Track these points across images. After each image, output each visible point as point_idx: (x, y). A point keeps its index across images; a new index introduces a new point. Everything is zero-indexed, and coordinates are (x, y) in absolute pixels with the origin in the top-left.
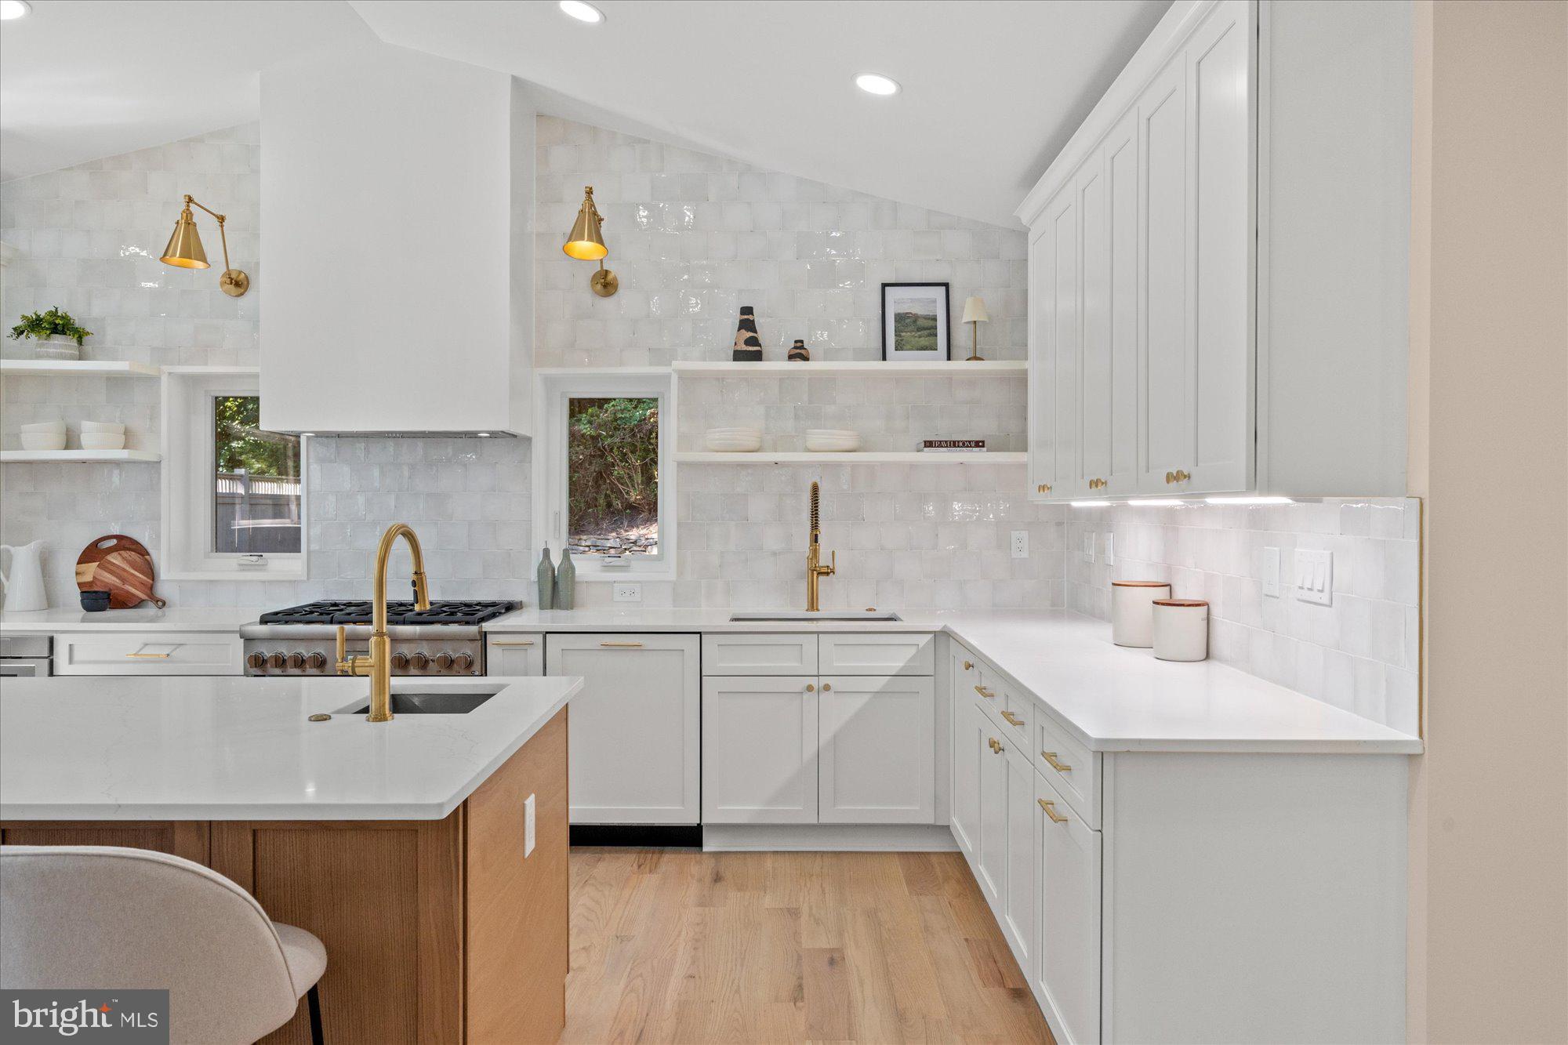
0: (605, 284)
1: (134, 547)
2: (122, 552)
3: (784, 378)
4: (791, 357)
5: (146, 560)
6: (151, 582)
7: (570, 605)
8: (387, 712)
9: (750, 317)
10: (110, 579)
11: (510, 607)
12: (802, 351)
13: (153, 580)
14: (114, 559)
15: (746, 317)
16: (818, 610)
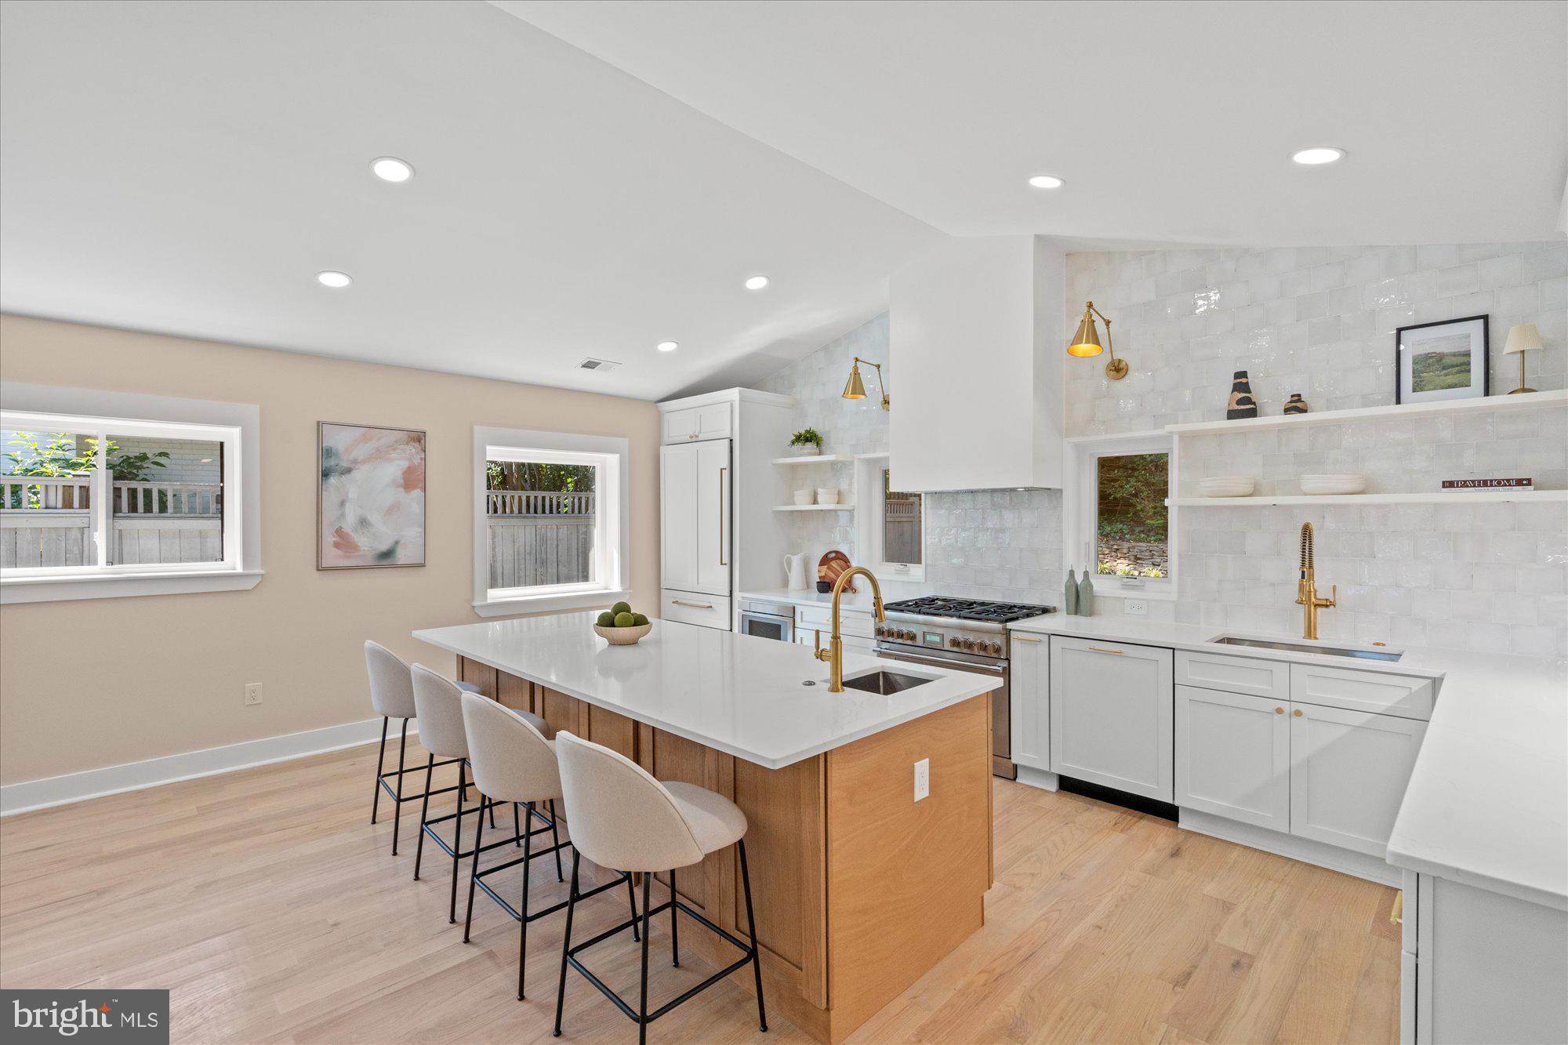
0: (1118, 369)
1: (842, 557)
2: (838, 560)
3: (1282, 429)
4: (1287, 411)
5: (847, 563)
7: (1091, 613)
8: (839, 686)
9: (1244, 380)
10: (831, 575)
11: (1045, 611)
12: (1298, 405)
14: (834, 563)
15: (1238, 380)
16: (1316, 638)
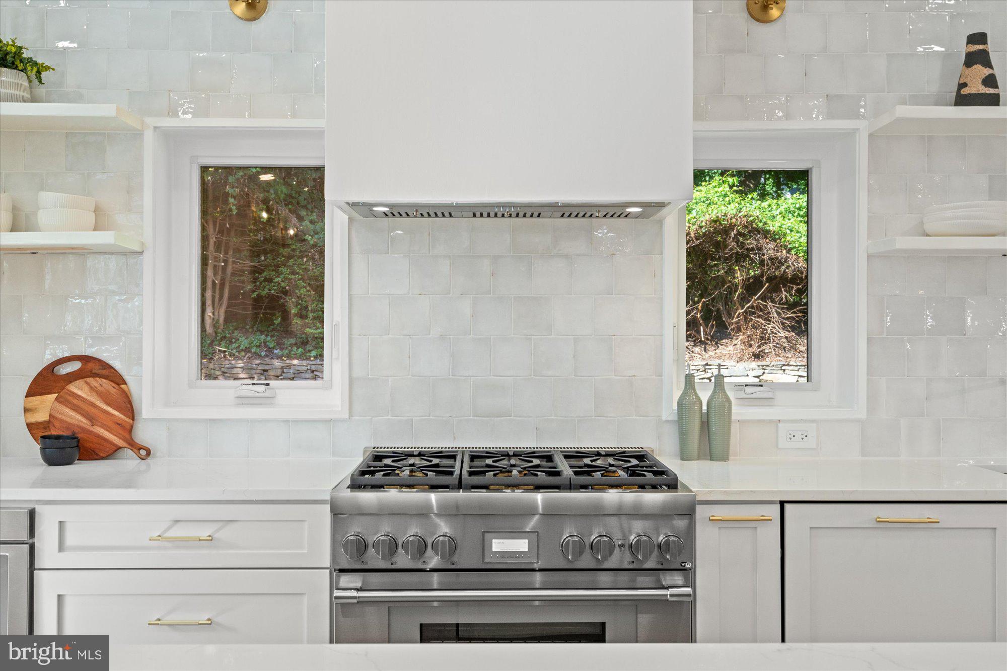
0: (766, 4)
1: (104, 372)
2: (89, 380)
5: (123, 391)
6: (130, 421)
7: (727, 454)
9: (983, 48)
10: (74, 418)
13: (133, 419)
14: (78, 389)
15: (977, 47)
